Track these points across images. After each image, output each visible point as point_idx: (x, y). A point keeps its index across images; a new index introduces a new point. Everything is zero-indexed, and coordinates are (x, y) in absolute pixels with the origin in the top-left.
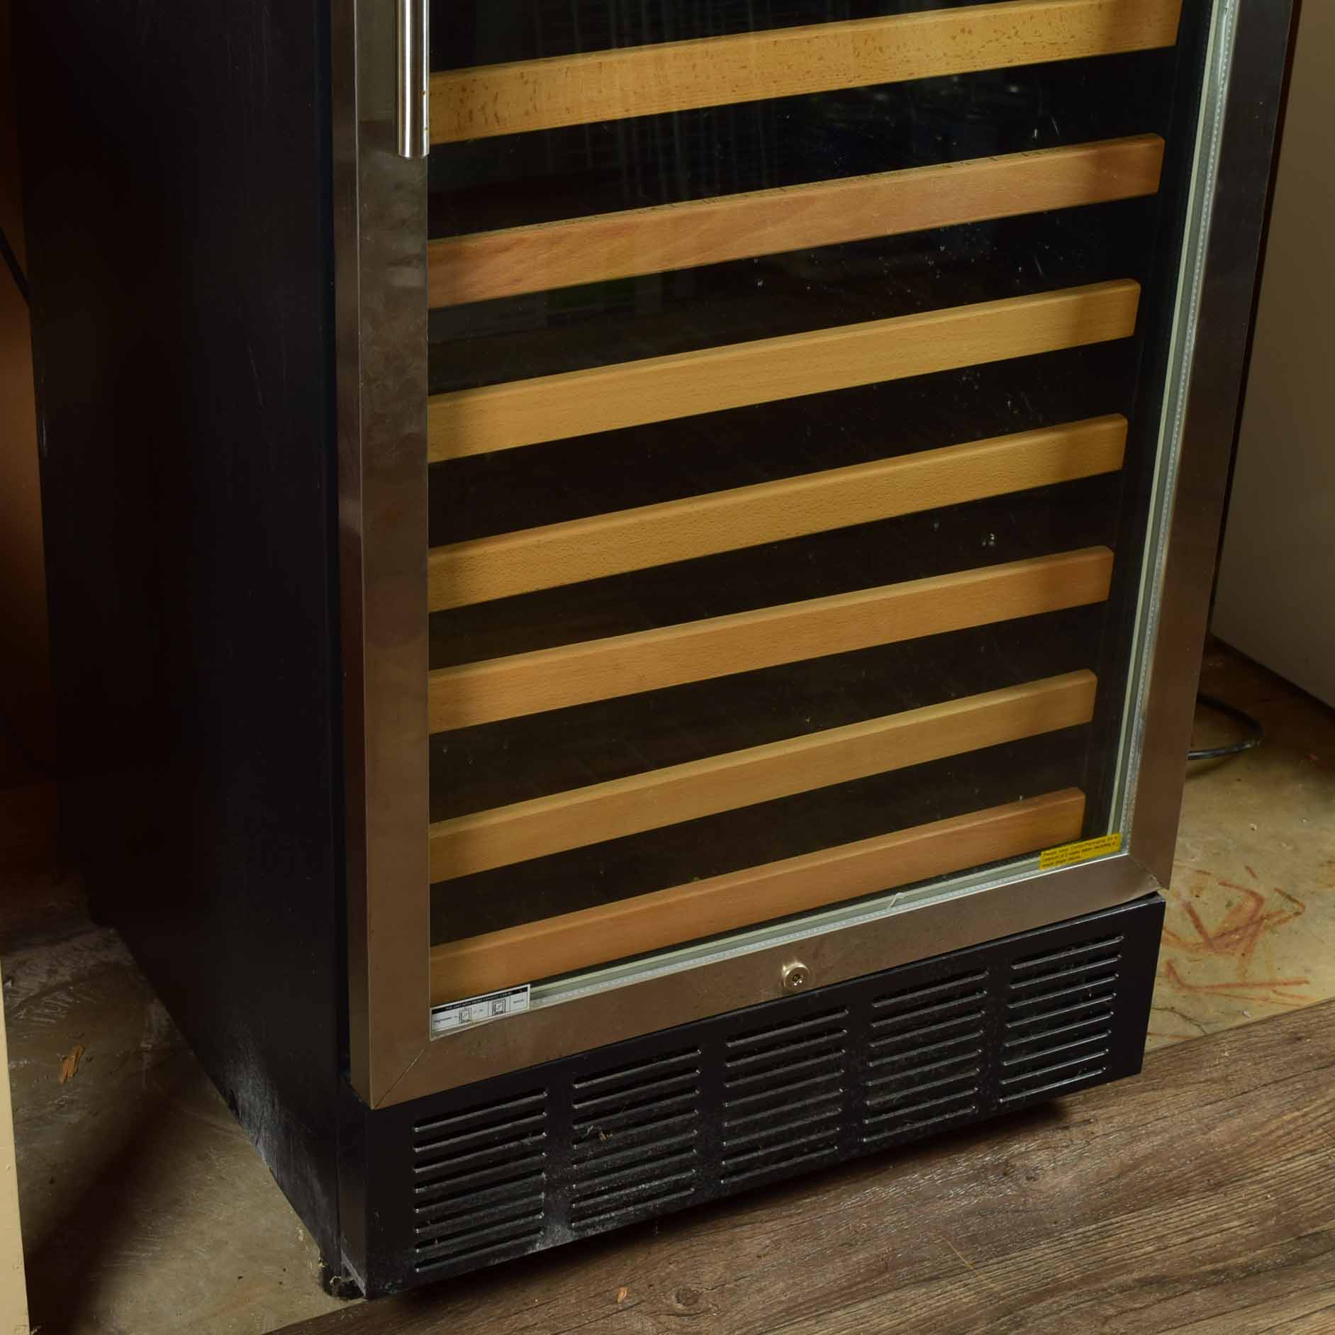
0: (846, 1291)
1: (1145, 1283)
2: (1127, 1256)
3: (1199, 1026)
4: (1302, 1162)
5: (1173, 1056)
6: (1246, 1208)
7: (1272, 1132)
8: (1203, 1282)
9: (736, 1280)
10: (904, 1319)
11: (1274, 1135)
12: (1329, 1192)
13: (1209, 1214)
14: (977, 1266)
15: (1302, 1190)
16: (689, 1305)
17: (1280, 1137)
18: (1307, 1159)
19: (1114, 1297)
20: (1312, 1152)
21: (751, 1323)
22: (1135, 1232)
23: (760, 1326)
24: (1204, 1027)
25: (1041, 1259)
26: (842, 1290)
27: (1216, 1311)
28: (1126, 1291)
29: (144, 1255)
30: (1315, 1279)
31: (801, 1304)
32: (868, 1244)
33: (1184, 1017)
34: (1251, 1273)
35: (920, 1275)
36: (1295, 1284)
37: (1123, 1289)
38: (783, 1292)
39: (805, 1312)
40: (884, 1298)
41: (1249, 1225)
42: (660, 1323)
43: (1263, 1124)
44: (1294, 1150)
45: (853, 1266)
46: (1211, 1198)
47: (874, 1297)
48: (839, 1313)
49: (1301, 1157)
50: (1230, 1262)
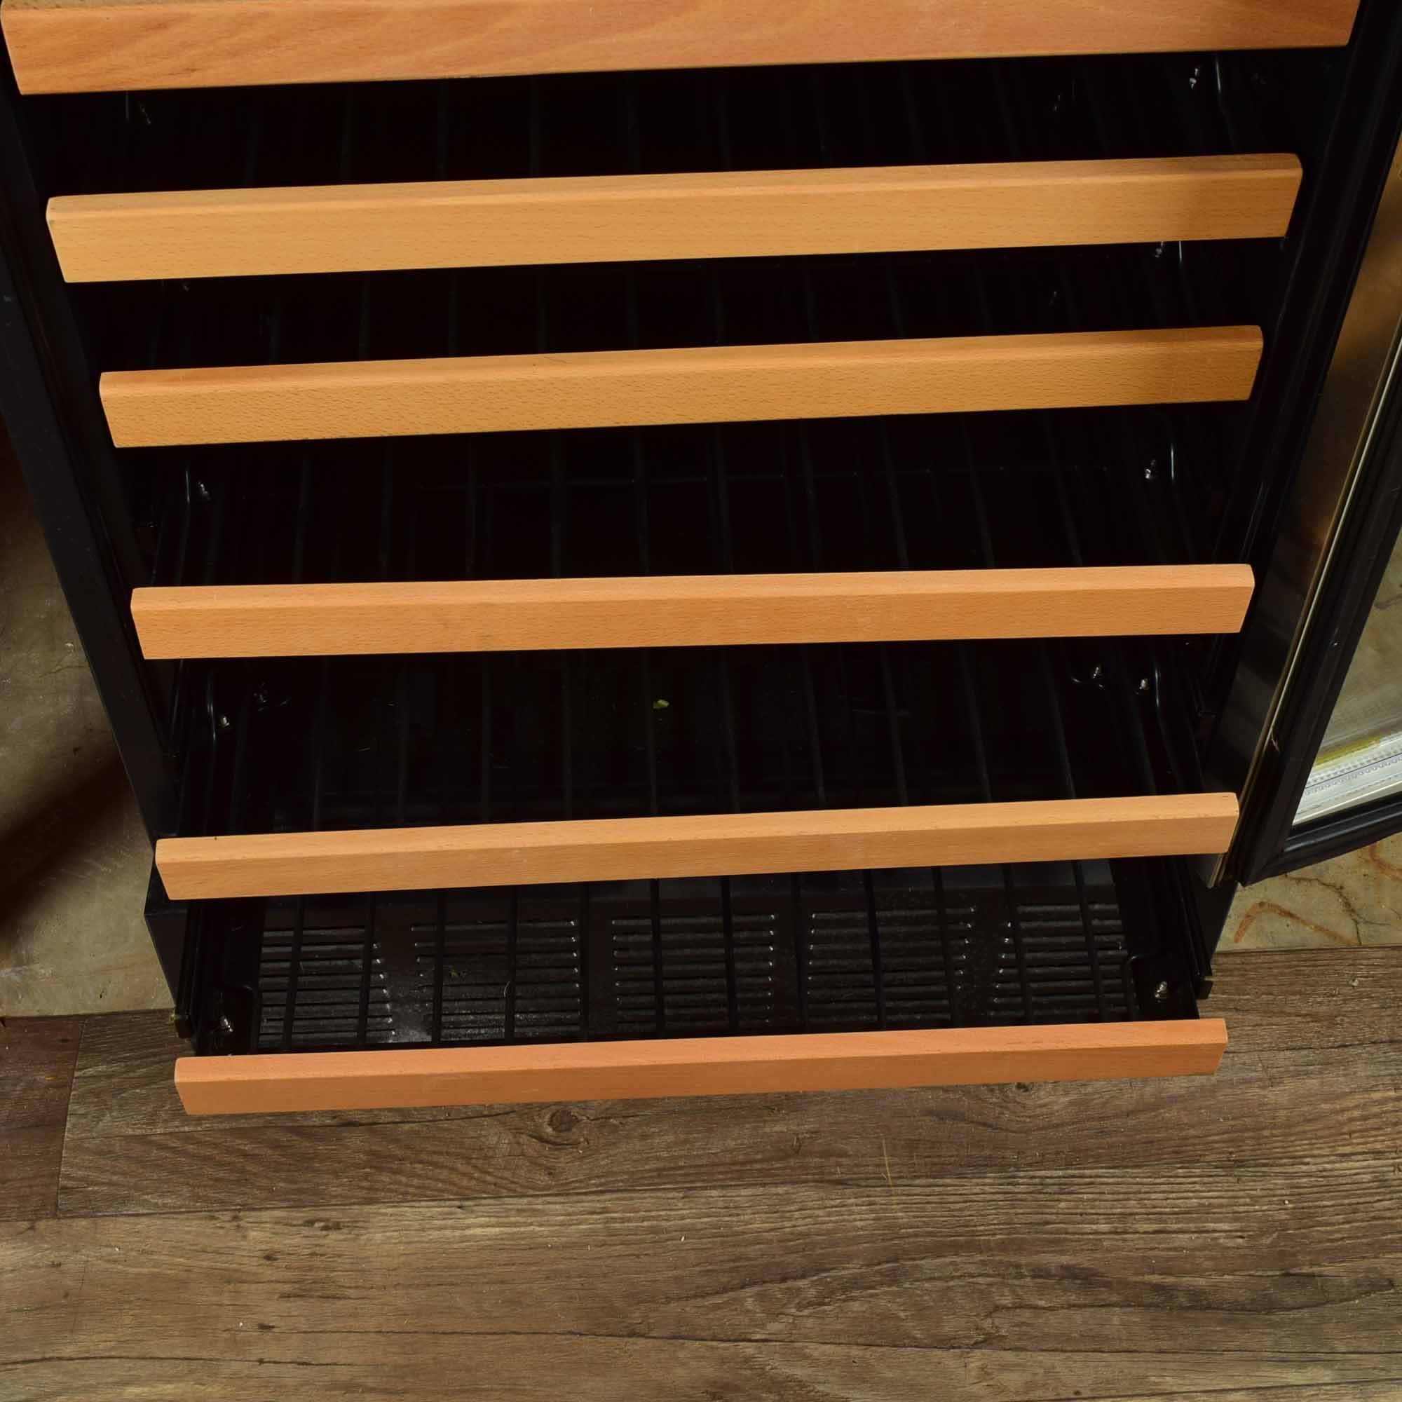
0: (737, 1168)
1: (1070, 1273)
2: (1071, 1228)
3: (1357, 923)
4: (1357, 1164)
5: (1289, 967)
6: (1251, 1208)
7: (1348, 1109)
8: (1134, 1296)
9: (624, 1117)
10: (778, 1225)
11: (1347, 1115)
12: (1363, 1221)
13: (1203, 1201)
14: (899, 1182)
15: (1332, 1206)
16: (560, 1131)
17: (1351, 1120)
18: (1365, 1163)
19: (1022, 1282)
20: (1378, 1154)
21: (614, 1173)
22: (1103, 1197)
23: (622, 1181)
24: (1363, 929)
25: (974, 1197)
26: (733, 1164)
27: (1125, 1345)
28: (1041, 1277)
29: (105, 869)
30: (1268, 1342)
31: (680, 1168)
32: (792, 1115)
33: (1347, 904)
34: (1200, 1303)
35: (830, 1173)
36: (1242, 1339)
37: (1040, 1273)
38: (668, 1147)
39: (679, 1179)
40: (773, 1190)
41: (1239, 1234)
42: (519, 1144)
43: (1344, 1095)
44: (1358, 1144)
45: (762, 1138)
46: (1217, 1179)
47: (764, 1185)
48: (714, 1193)
49: (1360, 1157)
50: (1184, 1279)
